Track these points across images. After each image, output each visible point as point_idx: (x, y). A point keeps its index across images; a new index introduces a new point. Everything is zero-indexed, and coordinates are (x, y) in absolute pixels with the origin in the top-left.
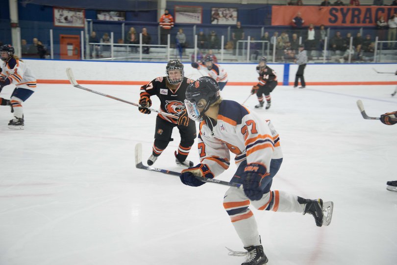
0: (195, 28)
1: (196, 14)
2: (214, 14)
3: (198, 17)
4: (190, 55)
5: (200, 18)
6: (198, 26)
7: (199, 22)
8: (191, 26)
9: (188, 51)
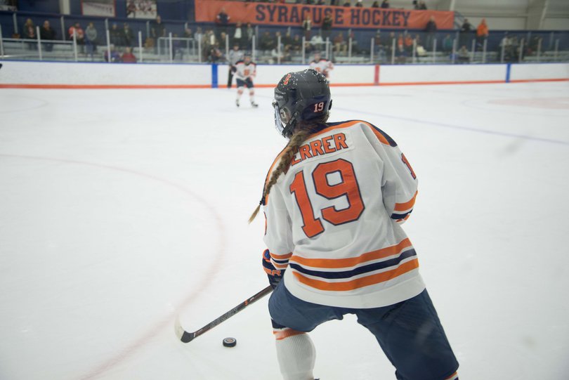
0: (106, 21)
1: (108, 6)
2: (129, 6)
3: (111, 9)
4: (103, 54)
5: (113, 10)
6: (111, 20)
7: (112, 14)
8: (102, 19)
9: (100, 49)
